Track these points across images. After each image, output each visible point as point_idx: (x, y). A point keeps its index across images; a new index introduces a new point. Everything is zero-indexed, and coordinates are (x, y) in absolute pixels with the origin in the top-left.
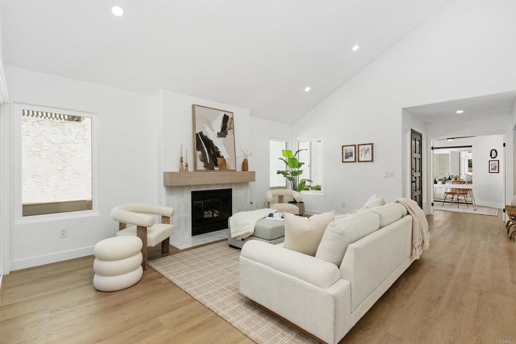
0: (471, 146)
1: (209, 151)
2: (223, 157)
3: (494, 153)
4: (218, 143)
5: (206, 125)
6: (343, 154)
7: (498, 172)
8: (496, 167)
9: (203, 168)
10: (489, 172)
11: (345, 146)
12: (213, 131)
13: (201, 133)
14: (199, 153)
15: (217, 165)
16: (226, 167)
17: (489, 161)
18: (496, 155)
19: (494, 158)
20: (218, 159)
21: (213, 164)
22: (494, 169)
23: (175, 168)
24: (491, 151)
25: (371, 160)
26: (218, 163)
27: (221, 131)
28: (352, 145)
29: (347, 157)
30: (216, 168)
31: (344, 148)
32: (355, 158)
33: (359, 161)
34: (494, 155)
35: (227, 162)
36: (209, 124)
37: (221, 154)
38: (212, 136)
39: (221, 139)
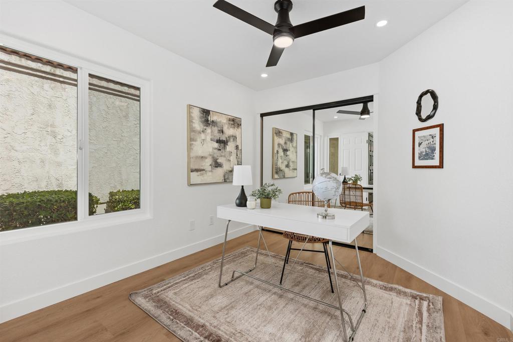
3: (428, 101)
7: (441, 166)
8: (433, 150)
10: (414, 167)
17: (414, 131)
18: (435, 107)
19: (429, 117)
22: (428, 156)
24: (421, 97)
34: (426, 111)
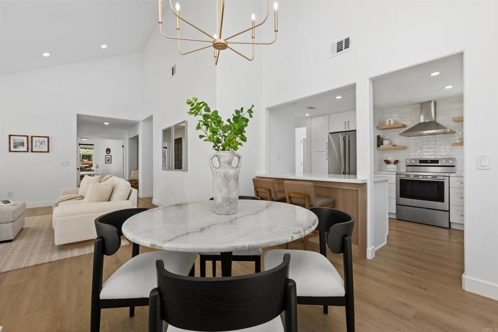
0: (93, 145)
6: (10, 143)
8: (109, 160)
11: (13, 135)
19: (109, 154)
25: (47, 151)
28: (24, 136)
29: (15, 147)
31: (12, 137)
32: (28, 149)
33: (32, 151)
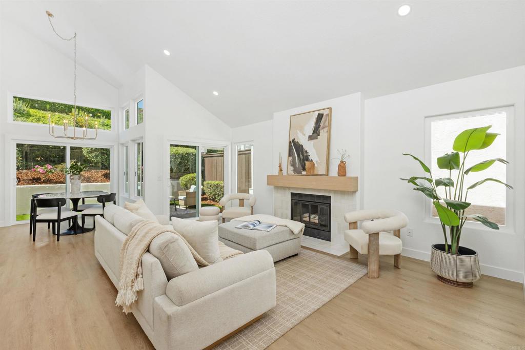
1: (299, 156)
2: (312, 160)
4: (309, 146)
5: (298, 132)
9: (292, 173)
12: (305, 135)
13: (293, 141)
14: (291, 158)
15: (304, 169)
16: (314, 171)
20: (306, 162)
21: (301, 168)
23: (276, 172)
26: (306, 167)
27: (313, 133)
30: (304, 173)
35: (316, 165)
36: (301, 129)
37: (310, 158)
38: (303, 140)
39: (312, 142)
